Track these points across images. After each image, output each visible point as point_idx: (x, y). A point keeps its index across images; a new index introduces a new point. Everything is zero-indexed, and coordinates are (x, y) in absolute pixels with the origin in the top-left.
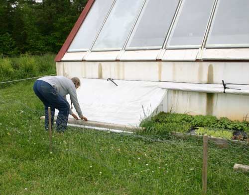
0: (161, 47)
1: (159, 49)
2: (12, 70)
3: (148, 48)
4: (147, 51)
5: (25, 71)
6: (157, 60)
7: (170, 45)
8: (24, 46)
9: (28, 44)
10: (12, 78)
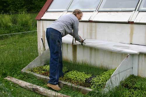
0: (134, 9)
1: (132, 11)
2: (10, 24)
3: (120, 10)
4: (119, 13)
5: (22, 26)
6: (129, 23)
7: (143, 7)
8: (31, 6)
9: (34, 4)
10: (10, 31)
